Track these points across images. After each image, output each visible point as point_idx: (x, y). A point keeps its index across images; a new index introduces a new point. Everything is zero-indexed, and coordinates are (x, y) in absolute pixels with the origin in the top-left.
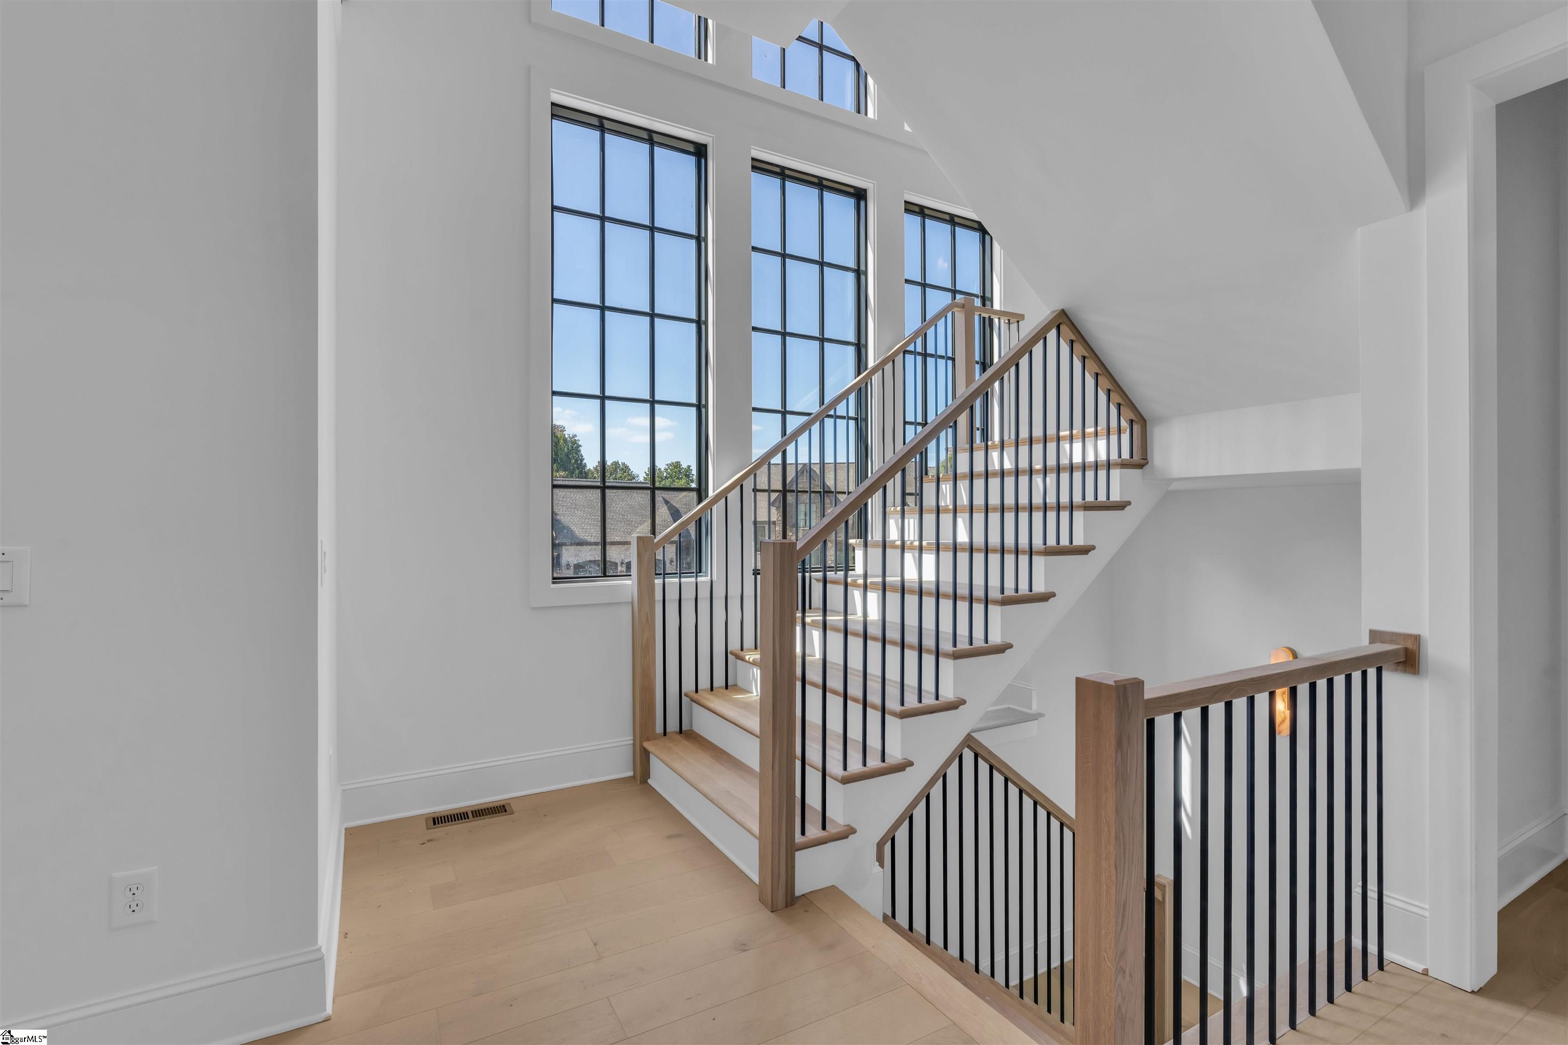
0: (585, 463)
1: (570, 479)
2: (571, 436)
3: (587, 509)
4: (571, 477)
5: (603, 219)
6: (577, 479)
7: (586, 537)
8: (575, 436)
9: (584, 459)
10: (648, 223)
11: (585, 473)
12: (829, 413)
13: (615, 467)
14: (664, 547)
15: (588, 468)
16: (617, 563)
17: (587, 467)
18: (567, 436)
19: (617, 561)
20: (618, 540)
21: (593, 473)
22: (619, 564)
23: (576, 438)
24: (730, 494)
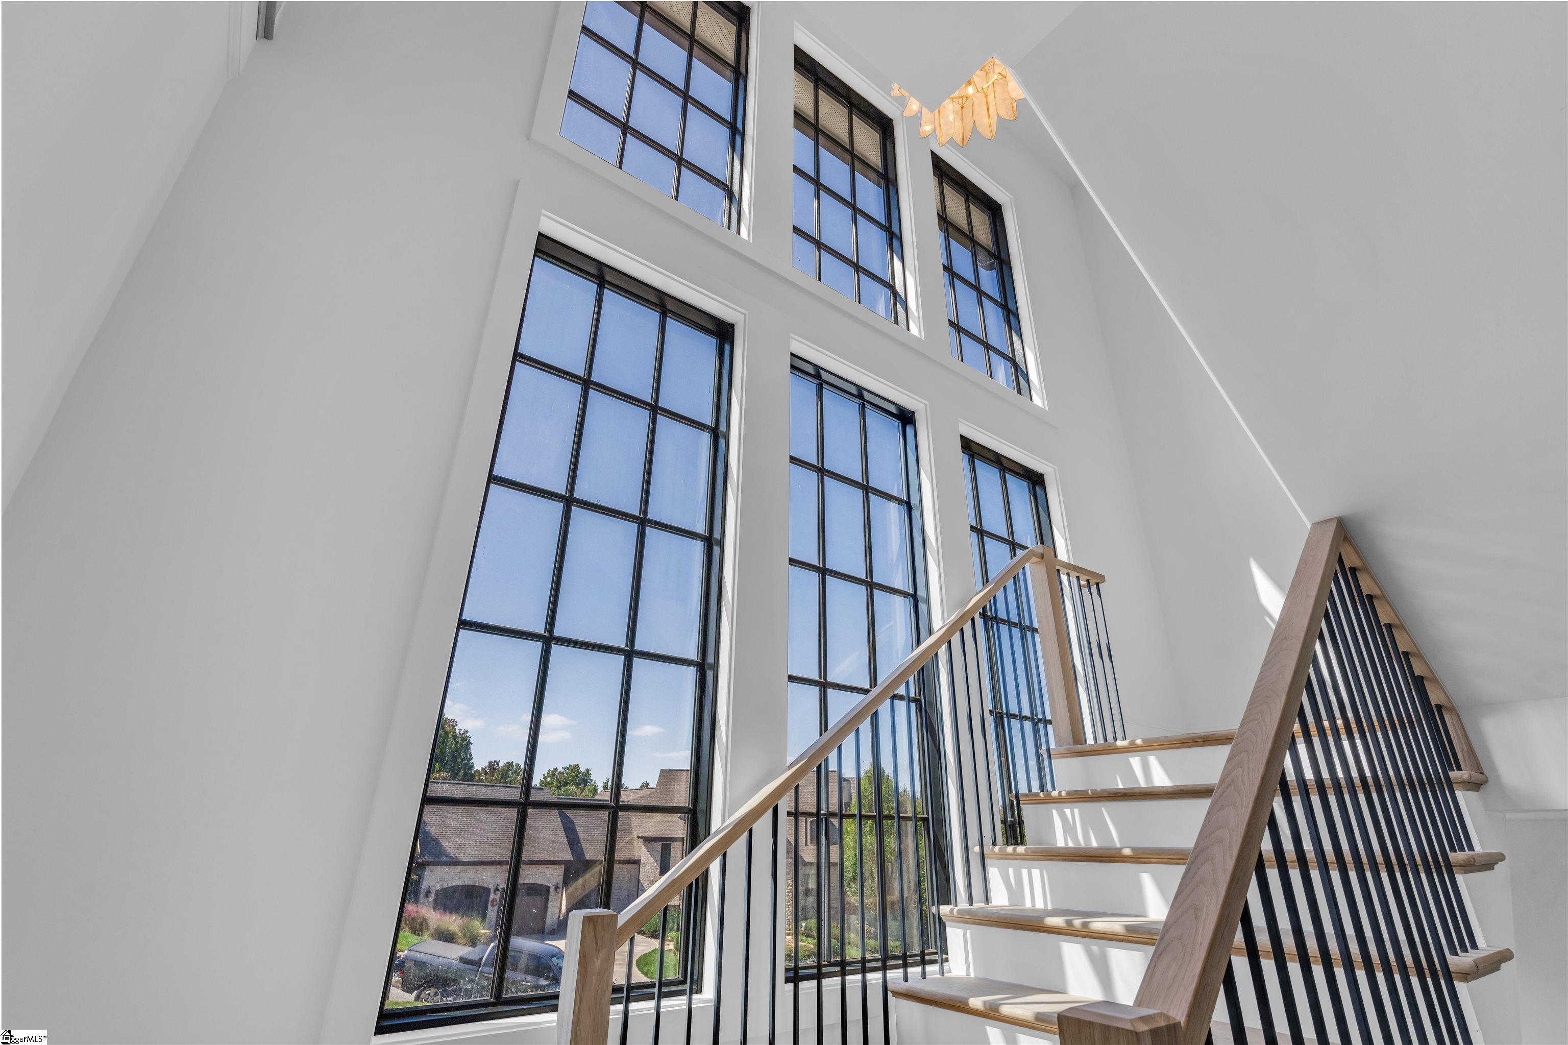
0: (473, 763)
1: (452, 781)
2: (462, 732)
3: (465, 819)
4: (453, 780)
5: (587, 384)
6: (461, 782)
7: (457, 855)
8: (467, 732)
9: (472, 759)
10: (648, 399)
11: (472, 775)
12: (897, 692)
13: (508, 768)
14: (632, 939)
15: (475, 769)
16: (490, 889)
17: (474, 767)
18: (457, 731)
19: (491, 887)
20: (497, 859)
21: (480, 775)
22: (492, 890)
23: (468, 734)
24: (754, 825)
